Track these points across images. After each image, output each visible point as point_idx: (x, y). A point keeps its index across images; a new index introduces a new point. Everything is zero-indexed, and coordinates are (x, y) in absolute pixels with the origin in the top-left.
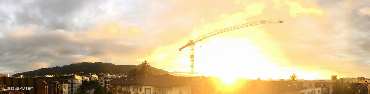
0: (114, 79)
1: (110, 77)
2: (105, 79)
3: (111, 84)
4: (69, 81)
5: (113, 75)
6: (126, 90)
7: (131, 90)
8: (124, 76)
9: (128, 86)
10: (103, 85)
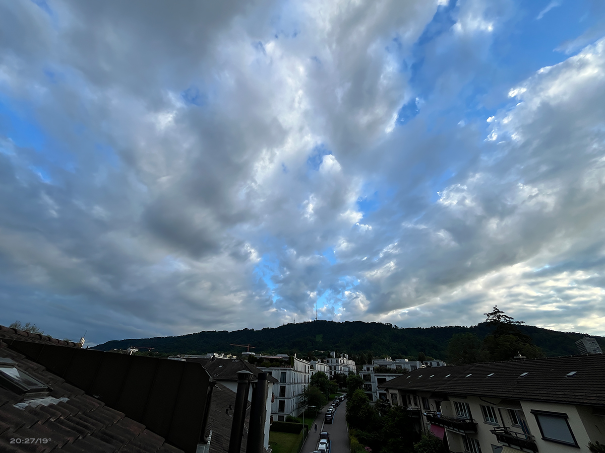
0: (405, 372)
1: (394, 367)
2: (378, 370)
3: (399, 390)
4: (276, 373)
5: (402, 360)
8: (434, 364)
9: (458, 400)
10: (370, 390)
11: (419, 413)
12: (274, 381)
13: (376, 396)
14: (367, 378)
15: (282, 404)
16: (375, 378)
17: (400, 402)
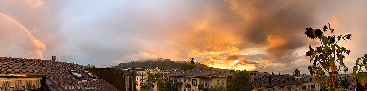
0: (171, 72)
1: (169, 71)
2: (165, 72)
3: (169, 76)
4: (141, 73)
6: (179, 81)
7: (183, 82)
8: (178, 70)
9: (181, 78)
10: (163, 77)
11: (172, 82)
12: (140, 75)
13: (164, 78)
14: (162, 73)
15: (143, 81)
16: (164, 74)
17: (169, 80)
